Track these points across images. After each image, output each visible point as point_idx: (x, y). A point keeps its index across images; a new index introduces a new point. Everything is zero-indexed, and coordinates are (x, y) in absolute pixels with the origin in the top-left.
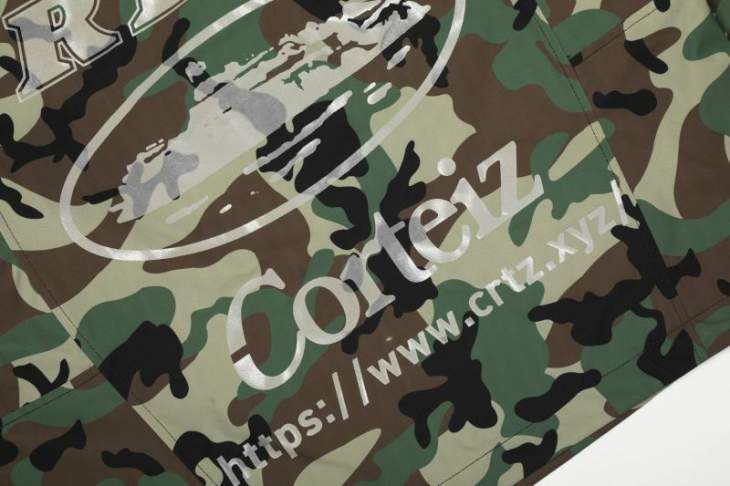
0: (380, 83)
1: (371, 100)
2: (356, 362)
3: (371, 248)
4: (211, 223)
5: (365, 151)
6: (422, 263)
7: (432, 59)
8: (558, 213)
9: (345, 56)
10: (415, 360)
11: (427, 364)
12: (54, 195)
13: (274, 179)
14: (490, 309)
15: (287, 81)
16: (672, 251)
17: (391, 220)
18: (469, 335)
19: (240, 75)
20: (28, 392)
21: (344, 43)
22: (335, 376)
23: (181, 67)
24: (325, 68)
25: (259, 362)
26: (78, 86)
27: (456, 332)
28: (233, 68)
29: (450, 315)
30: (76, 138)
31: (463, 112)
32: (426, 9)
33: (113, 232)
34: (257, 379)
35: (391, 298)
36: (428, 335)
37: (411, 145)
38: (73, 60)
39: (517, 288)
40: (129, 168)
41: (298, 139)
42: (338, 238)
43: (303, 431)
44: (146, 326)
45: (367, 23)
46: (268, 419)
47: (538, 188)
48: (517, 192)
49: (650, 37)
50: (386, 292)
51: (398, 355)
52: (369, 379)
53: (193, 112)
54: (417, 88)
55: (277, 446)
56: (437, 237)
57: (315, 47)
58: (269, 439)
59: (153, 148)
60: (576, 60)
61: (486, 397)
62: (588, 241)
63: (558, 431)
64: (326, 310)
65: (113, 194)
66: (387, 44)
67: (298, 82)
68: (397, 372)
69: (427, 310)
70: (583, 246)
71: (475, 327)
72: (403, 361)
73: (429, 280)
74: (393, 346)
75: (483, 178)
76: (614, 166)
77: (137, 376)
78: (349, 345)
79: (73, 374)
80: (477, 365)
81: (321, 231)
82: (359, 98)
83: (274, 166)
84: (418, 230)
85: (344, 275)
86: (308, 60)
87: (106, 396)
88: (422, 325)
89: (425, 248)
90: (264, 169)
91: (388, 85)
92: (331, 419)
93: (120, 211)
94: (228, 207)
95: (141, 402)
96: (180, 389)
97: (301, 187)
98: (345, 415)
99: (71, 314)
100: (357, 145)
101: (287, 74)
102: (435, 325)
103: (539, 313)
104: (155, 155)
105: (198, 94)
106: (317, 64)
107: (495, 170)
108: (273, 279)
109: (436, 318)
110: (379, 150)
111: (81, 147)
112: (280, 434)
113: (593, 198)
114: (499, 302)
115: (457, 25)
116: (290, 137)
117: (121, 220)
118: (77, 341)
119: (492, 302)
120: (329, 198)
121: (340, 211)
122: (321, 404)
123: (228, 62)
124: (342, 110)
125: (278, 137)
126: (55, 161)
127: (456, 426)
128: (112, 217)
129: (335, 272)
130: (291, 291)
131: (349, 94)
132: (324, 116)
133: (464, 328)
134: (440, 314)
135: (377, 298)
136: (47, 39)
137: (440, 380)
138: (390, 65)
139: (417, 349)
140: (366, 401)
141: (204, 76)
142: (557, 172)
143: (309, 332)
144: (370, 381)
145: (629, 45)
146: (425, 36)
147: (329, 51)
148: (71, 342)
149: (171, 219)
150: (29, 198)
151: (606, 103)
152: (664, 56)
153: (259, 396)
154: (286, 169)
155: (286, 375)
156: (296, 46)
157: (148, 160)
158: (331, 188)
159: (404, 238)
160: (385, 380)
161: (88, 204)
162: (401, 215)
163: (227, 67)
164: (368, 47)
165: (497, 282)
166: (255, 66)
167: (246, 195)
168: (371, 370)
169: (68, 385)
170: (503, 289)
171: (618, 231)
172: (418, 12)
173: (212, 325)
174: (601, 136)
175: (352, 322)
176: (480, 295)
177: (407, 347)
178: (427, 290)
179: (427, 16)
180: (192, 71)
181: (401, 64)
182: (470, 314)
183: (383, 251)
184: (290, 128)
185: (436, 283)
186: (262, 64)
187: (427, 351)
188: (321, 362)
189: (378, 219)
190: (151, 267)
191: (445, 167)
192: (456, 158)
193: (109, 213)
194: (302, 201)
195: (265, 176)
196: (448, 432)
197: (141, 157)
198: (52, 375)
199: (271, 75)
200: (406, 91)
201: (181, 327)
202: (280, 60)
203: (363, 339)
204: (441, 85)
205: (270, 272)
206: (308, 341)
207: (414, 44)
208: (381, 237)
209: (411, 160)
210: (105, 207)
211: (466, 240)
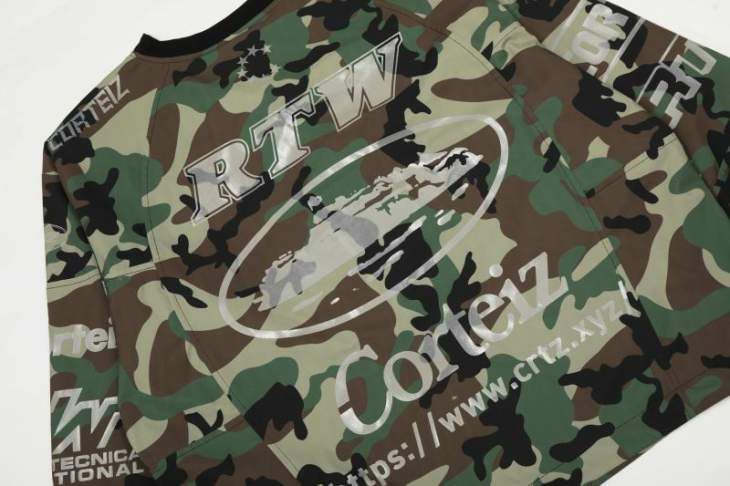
0: (447, 210)
1: (440, 222)
2: (430, 415)
3: (441, 330)
4: (324, 311)
5: (435, 259)
6: (478, 341)
7: (484, 193)
8: (579, 305)
9: (421, 191)
10: (474, 414)
11: (483, 417)
12: (215, 291)
13: (370, 279)
14: (529, 376)
15: (380, 209)
16: (666, 334)
17: (455, 309)
18: (514, 395)
19: (346, 206)
20: (194, 433)
21: (421, 182)
22: (415, 425)
23: (304, 200)
24: (407, 200)
25: (359, 414)
26: (233, 215)
27: (504, 393)
28: (341, 200)
29: (500, 380)
30: (231, 250)
31: (507, 230)
32: (479, 158)
33: (255, 318)
34: (357, 426)
35: (456, 368)
36: (483, 396)
37: (470, 254)
38: (230, 196)
39: (550, 361)
40: (267, 271)
41: (387, 250)
42: (416, 322)
43: (391, 466)
44: (278, 386)
45: (437, 168)
46: (365, 457)
47: (564, 287)
48: (548, 289)
49: (644, 177)
50: (452, 363)
51: (462, 410)
52: (439, 427)
53: (312, 231)
54: (473, 213)
55: (372, 477)
56: (489, 322)
57: (399, 186)
58: (366, 471)
59: (284, 258)
60: (590, 194)
61: (528, 443)
62: (602, 326)
63: (584, 470)
64: (408, 376)
65: (256, 290)
66: (452, 182)
67: (388, 209)
68: (461, 423)
69: (482, 376)
70: (598, 330)
71: (519, 389)
72: (464, 414)
73: (484, 354)
74: (457, 403)
75: (523, 279)
76: (620, 270)
77: (271, 422)
78: (425, 402)
79: (226, 420)
80: (521, 418)
81: (404, 318)
82: (431, 221)
83: (370, 270)
84: (475, 317)
85: (421, 350)
86: (394, 194)
87: (249, 437)
88: (479, 387)
89: (480, 330)
90: (363, 272)
91: (453, 212)
92: (412, 457)
93: (260, 303)
94: (337, 300)
95: (274, 441)
96: (302, 433)
97: (390, 285)
98: (422, 455)
99: (225, 377)
100: (430, 255)
101: (379, 204)
102: (488, 388)
103: (567, 380)
104: (285, 262)
105: (316, 219)
106: (401, 197)
107: (532, 273)
108: (369, 352)
109: (489, 382)
110: (446, 259)
111: (234, 257)
112: (374, 467)
113: (605, 294)
114: (537, 371)
115: (502, 169)
116: (382, 249)
117: (260, 309)
118: (229, 396)
119: (531, 371)
120: (410, 293)
121: (417, 303)
122: (404, 446)
123: (337, 196)
124: (419, 230)
125: (373, 249)
126: (217, 267)
127: (505, 464)
128: (255, 306)
129: (415, 349)
130: (382, 361)
131: (424, 218)
132: (406, 234)
133: (510, 390)
134: (492, 379)
135: (445, 367)
136: (213, 182)
137: (492, 429)
138: (454, 197)
139: (475, 405)
140: (437, 444)
141: (321, 206)
142: (578, 274)
143: (396, 393)
144: (441, 429)
145: (629, 183)
146: (479, 177)
147: (409, 187)
148: (224, 397)
149: (297, 308)
150: (199, 293)
151: (613, 224)
152: (654, 191)
153: (359, 439)
154: (379, 272)
155: (379, 424)
156: (386, 185)
157: (280, 266)
158: (411, 285)
159: (465, 323)
160: (452, 429)
161: (238, 298)
162: (462, 306)
163: (337, 199)
164: (438, 185)
165: (535, 356)
166: (357, 198)
167: (350, 291)
168: (441, 421)
169: (222, 429)
170: (539, 361)
171: (625, 319)
172: (474, 159)
173: (325, 386)
174: (610, 249)
175: (427, 385)
176: (522, 365)
177: (468, 404)
178: (482, 361)
179: (480, 163)
180: (311, 203)
181: (462, 197)
182: (515, 380)
183: (450, 332)
184: (382, 243)
185: (489, 356)
186: (362, 197)
187: (482, 407)
188: (405, 415)
189: (446, 309)
190: (283, 343)
191: (495, 271)
192: (502, 264)
193: (253, 305)
194: (390, 295)
195: (363, 277)
196: (499, 469)
197: (275, 264)
198: (211, 421)
199: (368, 205)
200: (465, 216)
201: (303, 388)
202: (375, 194)
203: (435, 397)
204: (492, 211)
205: (367, 347)
206: (395, 400)
207: (471, 182)
208: (448, 322)
209: (470, 266)
210: (250, 300)
211: (511, 325)
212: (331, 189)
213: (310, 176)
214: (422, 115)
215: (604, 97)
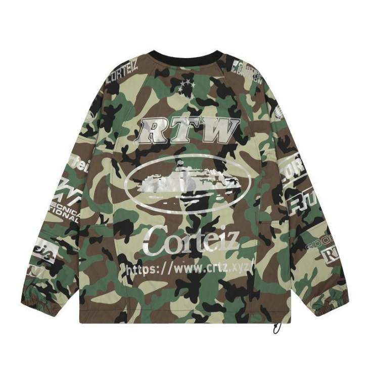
0: (221, 196)
1: (217, 199)
2: (172, 262)
3: (194, 236)
5: (207, 211)
6: (203, 247)
7: (235, 199)
8: (239, 257)
9: (218, 183)
10: (186, 272)
11: (189, 275)
12: (127, 174)
13: (182, 203)
14: (211, 271)
15: (201, 181)
16: (257, 287)
17: (202, 233)
18: (203, 274)
19: (190, 171)
20: (99, 222)
21: (219, 180)
22: (165, 263)
23: (177, 160)
25: (149, 247)
26: (149, 148)
27: (200, 272)
28: (189, 168)
29: (201, 266)
30: (140, 162)
31: (234, 216)
32: (240, 186)
35: (190, 252)
36: (193, 267)
37: (219, 216)
38: (152, 140)
39: (220, 271)
40: (148, 177)
41: (194, 197)
42: (187, 228)
43: (150, 271)
44: (128, 220)
45: (227, 179)
46: (143, 262)
49: (275, 229)
50: (190, 249)
51: (183, 267)
52: (173, 268)
53: (173, 173)
54: (228, 203)
55: (142, 271)
56: (210, 243)
57: (212, 176)
58: (141, 268)
59: (157, 176)
60: (260, 222)
61: (197, 295)
62: (241, 270)
63: (209, 318)
64: (173, 244)
65: (140, 182)
67: (203, 182)
68: (181, 272)
69: (197, 260)
70: (239, 271)
71: (205, 274)
72: (183, 269)
73: (202, 253)
74: (184, 264)
76: (255, 254)
77: (119, 231)
78: (174, 257)
79: (108, 223)
80: (200, 285)
81: (185, 224)
84: (207, 239)
85: (183, 239)
86: (209, 178)
87: (109, 233)
88: (193, 264)
91: (223, 198)
92: (158, 272)
93: (139, 188)
94: (166, 203)
95: (117, 239)
96: (127, 241)
97: (187, 210)
98: (162, 274)
99: (116, 207)
100: (207, 208)
101: (202, 179)
102: (196, 266)
103: (221, 282)
104: (157, 178)
105: (177, 169)
106: (210, 181)
108: (166, 228)
109: (198, 264)
110: (211, 213)
111: (140, 165)
112: (144, 268)
113: (247, 259)
114: (214, 271)
115: (242, 197)
116: (193, 195)
117: (138, 190)
118: (113, 215)
119: (212, 270)
120: (192, 217)
121: (192, 222)
122: (158, 267)
123: (189, 166)
124: (209, 197)
126: (132, 165)
127: (186, 297)
129: (181, 237)
130: (168, 235)
131: (213, 194)
132: (204, 195)
133: (202, 272)
134: (199, 264)
135: (187, 249)
137: (189, 281)
138: (226, 193)
139: (189, 269)
140: (169, 274)
141: (181, 166)
142: (244, 246)
143: (166, 247)
144: (173, 269)
145: (271, 227)
147: (215, 179)
148: (112, 214)
149: (151, 197)
150: (121, 172)
151: (261, 237)
152: (276, 235)
153: (144, 255)
154: (186, 203)
155: (154, 255)
156: (208, 173)
157: (154, 178)
158: (194, 215)
159: (203, 238)
160: (177, 272)
161: (133, 181)
162: (206, 233)
163: (188, 167)
164: (224, 185)
165: (216, 265)
166: (195, 171)
168: (175, 267)
169: (106, 225)
170: (217, 268)
171: (248, 272)
172: (238, 186)
173: (144, 230)
174: (257, 244)
176: (211, 265)
177: (187, 266)
178: (200, 255)
179: (239, 188)
180: (180, 162)
181: (228, 195)
182: (206, 269)
183: (196, 239)
184: (194, 193)
185: (203, 255)
186: (197, 172)
187: (190, 272)
188: (164, 257)
189: (200, 230)
190: (138, 207)
192: (226, 226)
193: (137, 187)
194: (185, 214)
196: (183, 297)
197: (153, 176)
198: (105, 220)
199: (198, 176)
200: (226, 202)
201: (136, 226)
202: (202, 174)
203: (178, 257)
204: (234, 206)
205: (166, 226)
206: (164, 249)
207: (233, 192)
209: (216, 221)
210: (137, 184)
211: (216, 248)
212: (189, 162)
213: (184, 152)
214: (232, 158)
215: (280, 195)
